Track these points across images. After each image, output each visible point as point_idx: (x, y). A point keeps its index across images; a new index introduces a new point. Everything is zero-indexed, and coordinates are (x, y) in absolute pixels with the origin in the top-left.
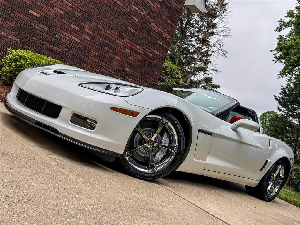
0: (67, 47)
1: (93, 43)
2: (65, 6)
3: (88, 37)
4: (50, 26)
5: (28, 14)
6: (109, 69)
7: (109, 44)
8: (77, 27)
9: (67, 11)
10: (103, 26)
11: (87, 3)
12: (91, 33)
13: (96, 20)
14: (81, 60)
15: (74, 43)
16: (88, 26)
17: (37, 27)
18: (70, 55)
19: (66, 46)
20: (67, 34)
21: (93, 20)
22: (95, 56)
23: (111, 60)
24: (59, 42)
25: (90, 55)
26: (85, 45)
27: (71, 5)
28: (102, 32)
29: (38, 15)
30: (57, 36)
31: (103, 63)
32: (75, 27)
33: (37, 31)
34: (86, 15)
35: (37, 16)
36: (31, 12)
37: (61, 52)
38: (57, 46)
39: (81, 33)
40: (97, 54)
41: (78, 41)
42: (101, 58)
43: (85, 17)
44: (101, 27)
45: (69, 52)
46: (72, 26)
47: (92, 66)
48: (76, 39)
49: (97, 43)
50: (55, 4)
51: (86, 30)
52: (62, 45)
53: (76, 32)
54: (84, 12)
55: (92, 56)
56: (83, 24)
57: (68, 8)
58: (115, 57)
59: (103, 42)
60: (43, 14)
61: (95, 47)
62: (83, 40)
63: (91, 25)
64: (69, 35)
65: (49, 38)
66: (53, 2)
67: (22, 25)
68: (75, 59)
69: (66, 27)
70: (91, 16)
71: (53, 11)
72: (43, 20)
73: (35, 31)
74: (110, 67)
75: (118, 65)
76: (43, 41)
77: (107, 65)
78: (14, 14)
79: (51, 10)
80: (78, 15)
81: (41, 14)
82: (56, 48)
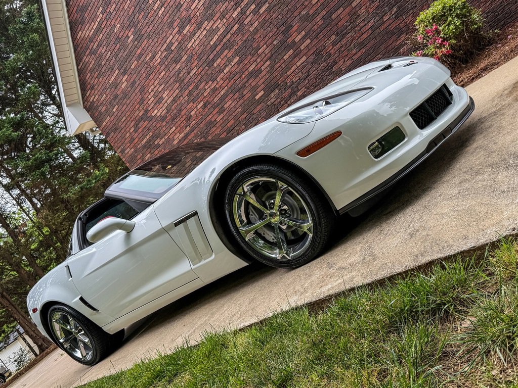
0: (305, 79)
1: (316, 37)
2: (264, 55)
3: (307, 41)
4: (277, 86)
5: (258, 102)
6: (364, 28)
7: (330, 8)
8: (290, 52)
9: (269, 55)
10: (304, 7)
11: (270, 20)
12: (303, 33)
13: (293, 15)
14: (327, 69)
15: (304, 66)
16: (294, 35)
17: (272, 101)
18: (315, 81)
19: (303, 80)
20: (291, 71)
21: (290, 21)
22: (334, 44)
23: (354, 15)
24: (295, 85)
25: (329, 50)
26: (312, 52)
27: (265, 45)
28: (311, 12)
29: (262, 92)
30: (289, 84)
31: (350, 34)
32: (288, 54)
33: (275, 103)
34: (282, 30)
35: (262, 94)
36: (257, 97)
37: (306, 89)
38: (299, 90)
39: (298, 50)
40: (334, 37)
41: (304, 58)
42: (341, 34)
43: (283, 32)
44: (304, 13)
45: (310, 80)
46: (286, 57)
47: (344, 56)
48: (301, 61)
49: (319, 29)
50: (259, 66)
51: (297, 40)
52: (299, 84)
53: (295, 56)
54: (278, 31)
55: (331, 47)
56: (290, 40)
57: (267, 51)
58: (353, 6)
59: (323, 18)
60: (263, 86)
61: (322, 36)
62: (306, 51)
63: (295, 28)
64: (293, 68)
65: (286, 94)
66: (256, 67)
67: (265, 113)
68: (322, 76)
69: (284, 67)
70: (286, 22)
71: (264, 73)
72: (269, 89)
73: (275, 105)
74: (363, 24)
75: (370, 4)
76: (286, 103)
77: (356, 28)
78: (254, 114)
79: (262, 74)
80: (278, 42)
81: (262, 88)
82: (298, 93)
